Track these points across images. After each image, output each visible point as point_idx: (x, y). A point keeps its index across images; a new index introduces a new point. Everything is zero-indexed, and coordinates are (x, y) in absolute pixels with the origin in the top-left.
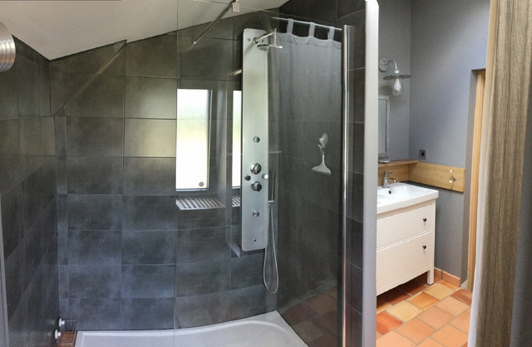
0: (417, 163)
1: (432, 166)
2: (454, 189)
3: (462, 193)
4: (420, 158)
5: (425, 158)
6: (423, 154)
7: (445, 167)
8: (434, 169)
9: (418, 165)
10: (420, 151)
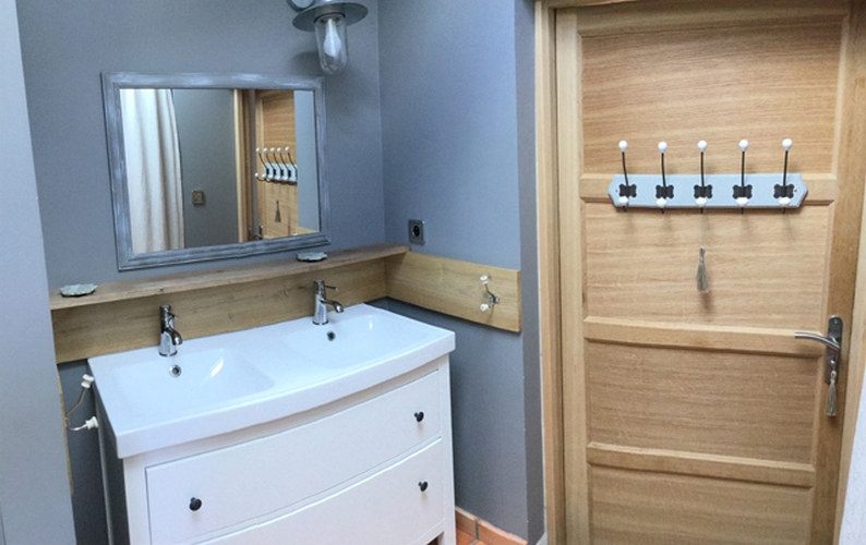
0: (404, 254)
1: (439, 262)
2: (494, 325)
3: (517, 334)
4: (412, 242)
5: (422, 244)
6: (417, 230)
7: (470, 267)
8: (445, 269)
9: (406, 259)
10: (411, 222)
